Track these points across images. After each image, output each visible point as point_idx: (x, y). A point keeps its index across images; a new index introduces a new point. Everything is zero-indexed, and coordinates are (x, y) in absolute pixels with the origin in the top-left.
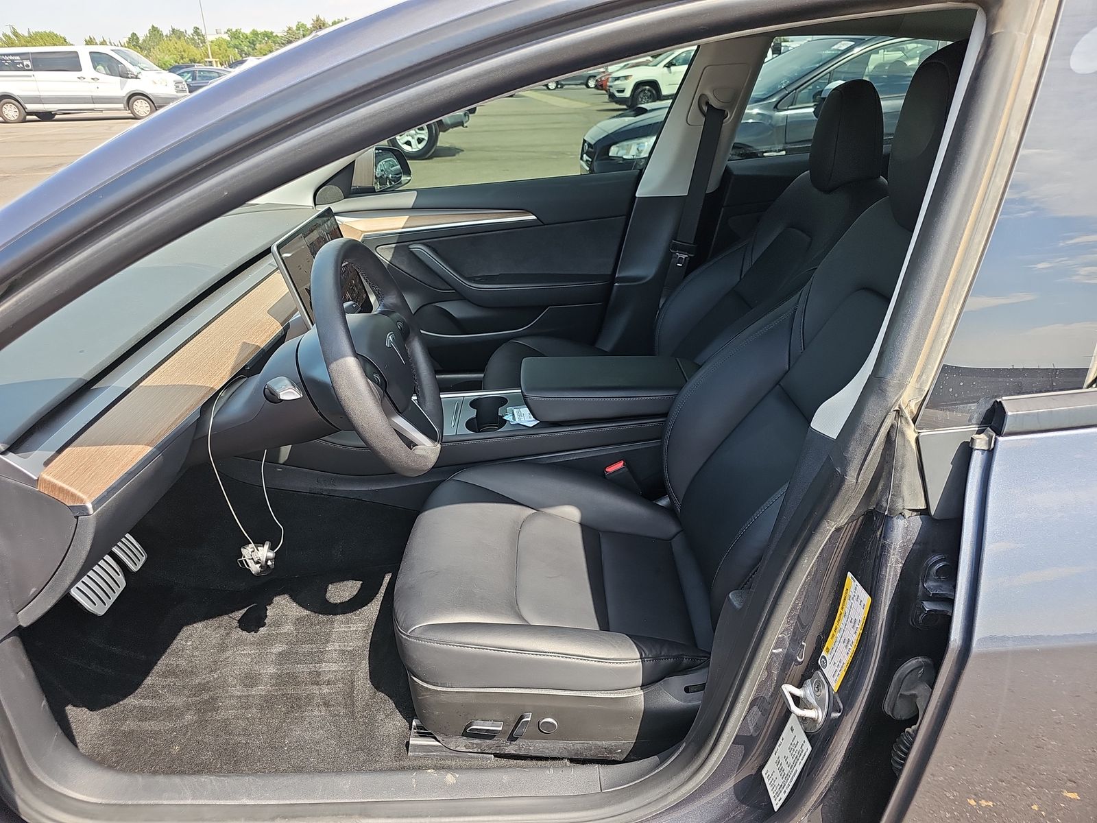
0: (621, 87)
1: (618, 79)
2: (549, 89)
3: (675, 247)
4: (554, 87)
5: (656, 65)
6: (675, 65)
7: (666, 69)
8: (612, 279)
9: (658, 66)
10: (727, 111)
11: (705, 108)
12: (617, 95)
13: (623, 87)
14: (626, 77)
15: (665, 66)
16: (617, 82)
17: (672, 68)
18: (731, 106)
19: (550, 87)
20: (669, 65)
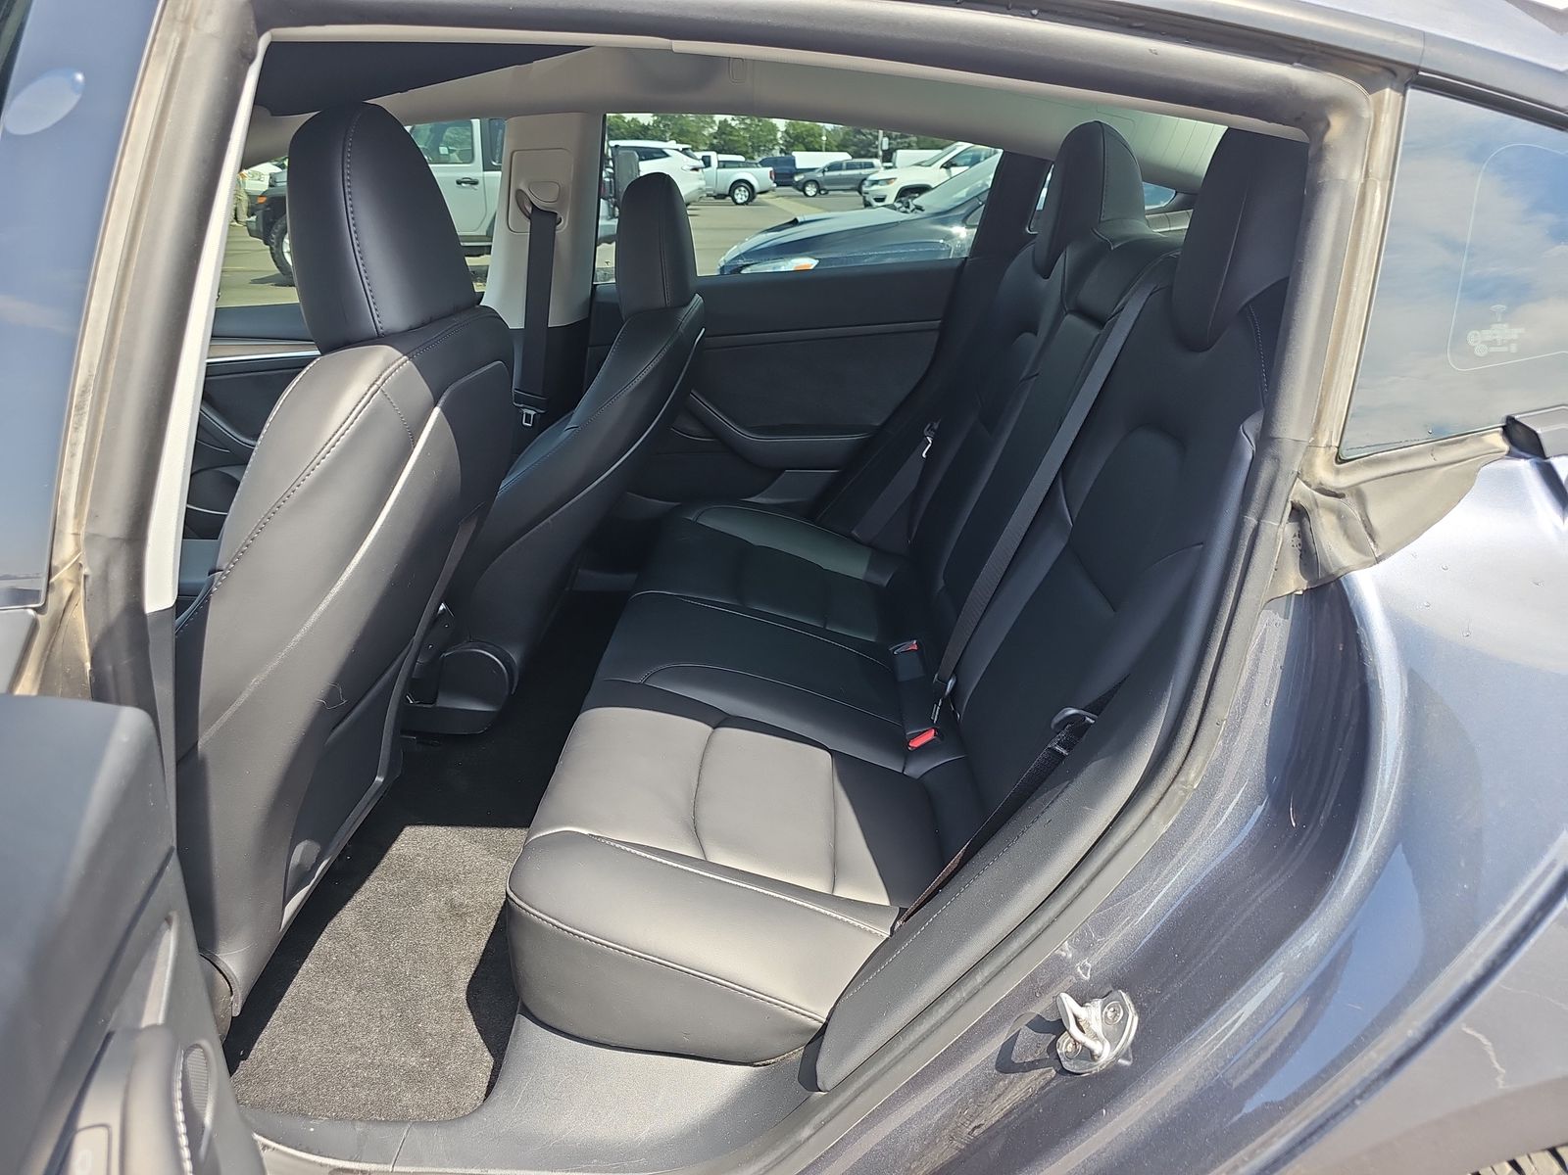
0: (880, 194)
1: (876, 182)
2: (806, 195)
4: (814, 193)
5: (930, 166)
6: (955, 165)
7: (943, 170)
9: (933, 166)
12: (875, 204)
13: (884, 193)
14: (888, 181)
15: (942, 167)
16: (875, 187)
17: (953, 169)
19: (809, 193)
20: (948, 166)
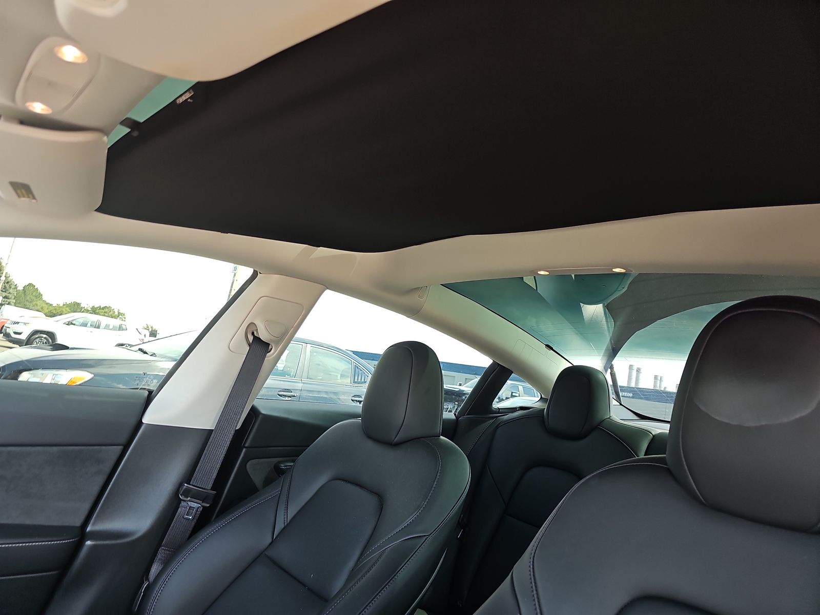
0: (19, 330)
1: (17, 323)
3: (187, 493)
6: (74, 324)
8: (81, 534)
9: (59, 322)
10: (273, 345)
11: (251, 338)
12: (13, 335)
15: (65, 323)
18: (278, 342)
